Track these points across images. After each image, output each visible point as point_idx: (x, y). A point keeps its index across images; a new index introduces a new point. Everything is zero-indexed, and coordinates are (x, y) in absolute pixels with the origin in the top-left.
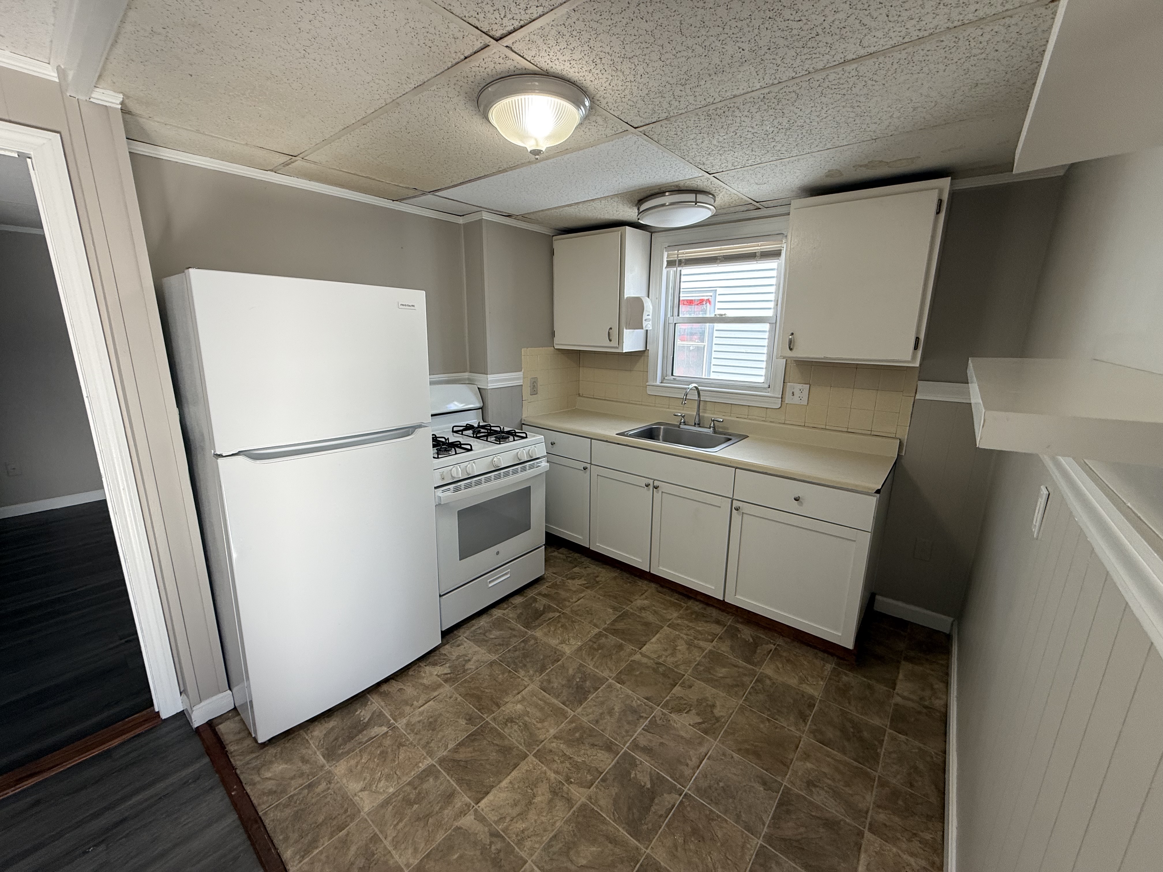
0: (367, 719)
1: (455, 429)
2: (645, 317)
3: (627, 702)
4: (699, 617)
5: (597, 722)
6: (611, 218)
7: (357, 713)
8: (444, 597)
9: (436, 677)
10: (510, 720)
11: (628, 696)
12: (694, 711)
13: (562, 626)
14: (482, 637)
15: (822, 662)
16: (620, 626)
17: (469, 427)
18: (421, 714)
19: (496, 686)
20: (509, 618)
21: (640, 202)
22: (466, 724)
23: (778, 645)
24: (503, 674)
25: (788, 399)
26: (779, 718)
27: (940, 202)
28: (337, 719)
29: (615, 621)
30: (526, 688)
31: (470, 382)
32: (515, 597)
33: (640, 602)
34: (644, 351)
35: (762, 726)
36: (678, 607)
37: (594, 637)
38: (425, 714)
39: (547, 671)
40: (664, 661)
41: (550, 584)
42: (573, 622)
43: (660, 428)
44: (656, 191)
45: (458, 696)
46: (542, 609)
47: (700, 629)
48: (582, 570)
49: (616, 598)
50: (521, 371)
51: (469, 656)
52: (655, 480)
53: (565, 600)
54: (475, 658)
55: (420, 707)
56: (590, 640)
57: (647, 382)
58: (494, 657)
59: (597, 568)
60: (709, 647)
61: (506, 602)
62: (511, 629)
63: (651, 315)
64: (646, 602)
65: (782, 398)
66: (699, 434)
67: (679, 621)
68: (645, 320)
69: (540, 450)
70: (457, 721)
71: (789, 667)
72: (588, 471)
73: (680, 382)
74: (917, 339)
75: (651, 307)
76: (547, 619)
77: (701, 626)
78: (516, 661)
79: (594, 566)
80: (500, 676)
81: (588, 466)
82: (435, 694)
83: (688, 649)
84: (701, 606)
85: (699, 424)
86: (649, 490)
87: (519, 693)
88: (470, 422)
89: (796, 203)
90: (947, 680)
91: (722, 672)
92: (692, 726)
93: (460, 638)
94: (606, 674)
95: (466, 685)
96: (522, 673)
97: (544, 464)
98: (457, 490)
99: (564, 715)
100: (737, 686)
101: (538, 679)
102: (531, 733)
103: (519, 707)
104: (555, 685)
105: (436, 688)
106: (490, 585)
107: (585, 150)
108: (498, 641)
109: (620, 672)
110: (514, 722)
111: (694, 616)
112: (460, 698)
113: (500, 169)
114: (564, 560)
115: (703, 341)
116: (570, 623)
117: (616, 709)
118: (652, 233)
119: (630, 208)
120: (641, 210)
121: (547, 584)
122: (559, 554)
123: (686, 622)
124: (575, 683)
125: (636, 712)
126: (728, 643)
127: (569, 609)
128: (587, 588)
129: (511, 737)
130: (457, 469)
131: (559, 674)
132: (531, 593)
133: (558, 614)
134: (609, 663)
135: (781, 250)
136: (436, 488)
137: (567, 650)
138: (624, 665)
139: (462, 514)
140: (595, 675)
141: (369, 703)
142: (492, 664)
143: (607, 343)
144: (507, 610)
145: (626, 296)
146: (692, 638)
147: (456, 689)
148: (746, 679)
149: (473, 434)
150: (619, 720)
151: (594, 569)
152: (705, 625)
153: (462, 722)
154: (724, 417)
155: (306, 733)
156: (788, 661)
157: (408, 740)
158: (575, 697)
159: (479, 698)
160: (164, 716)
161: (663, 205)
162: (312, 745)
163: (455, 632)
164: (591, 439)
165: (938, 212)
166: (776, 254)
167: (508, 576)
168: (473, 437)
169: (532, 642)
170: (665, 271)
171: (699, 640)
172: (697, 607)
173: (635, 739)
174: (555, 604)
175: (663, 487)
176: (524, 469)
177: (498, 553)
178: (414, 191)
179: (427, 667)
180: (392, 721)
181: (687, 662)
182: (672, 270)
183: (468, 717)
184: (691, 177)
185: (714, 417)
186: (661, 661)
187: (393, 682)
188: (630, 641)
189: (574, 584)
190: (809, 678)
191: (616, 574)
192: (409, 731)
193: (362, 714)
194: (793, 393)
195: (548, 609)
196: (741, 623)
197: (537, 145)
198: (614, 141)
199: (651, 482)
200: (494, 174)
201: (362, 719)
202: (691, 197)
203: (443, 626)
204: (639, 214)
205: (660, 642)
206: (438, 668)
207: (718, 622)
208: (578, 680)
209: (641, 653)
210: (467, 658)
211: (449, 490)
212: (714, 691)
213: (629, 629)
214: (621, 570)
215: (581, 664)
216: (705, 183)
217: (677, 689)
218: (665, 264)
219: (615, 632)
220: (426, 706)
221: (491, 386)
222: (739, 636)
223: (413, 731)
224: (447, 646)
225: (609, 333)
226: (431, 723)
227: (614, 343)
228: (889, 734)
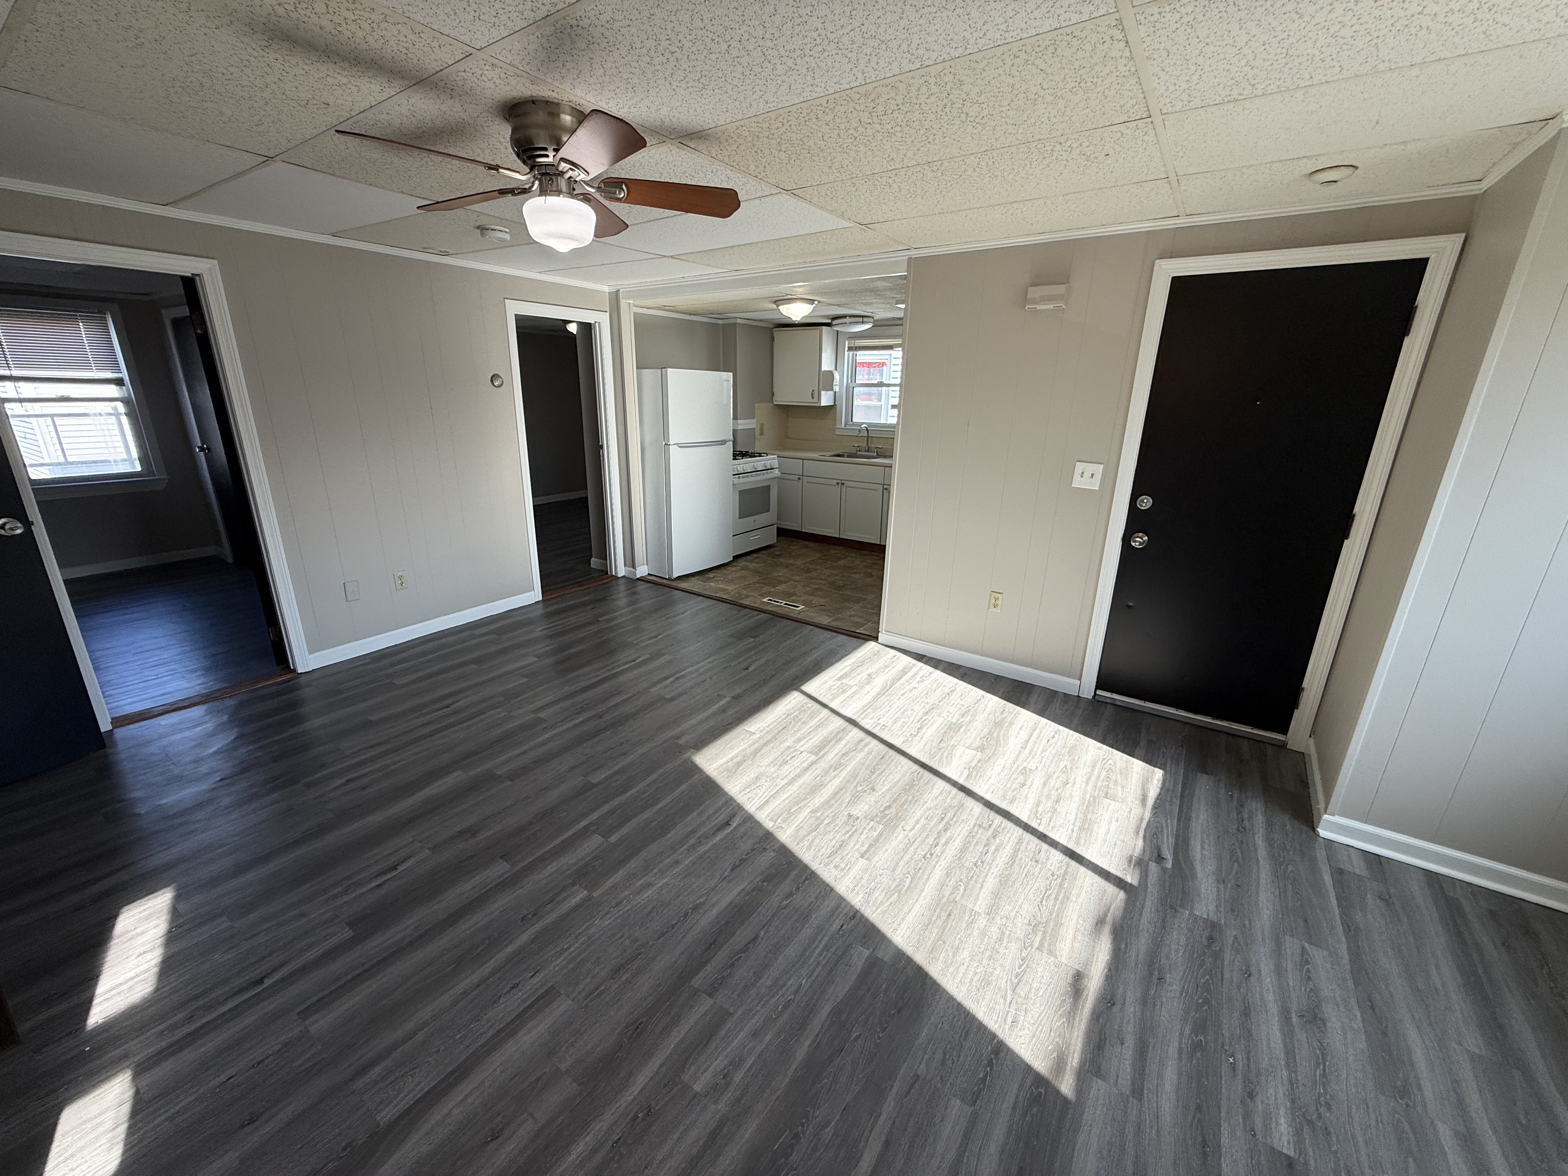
32: (762, 550)
34: (834, 406)
43: (846, 451)
44: (844, 315)
50: (754, 418)
57: (836, 426)
61: (758, 552)
63: (838, 382)
68: (835, 385)
69: (774, 464)
72: (802, 479)
73: (857, 426)
75: (838, 377)
85: (868, 451)
86: (838, 486)
97: (776, 473)
115: (880, 401)
121: (779, 548)
128: (802, 548)
132: (771, 550)
143: (811, 400)
145: (822, 370)
154: (883, 446)
161: (845, 323)
164: (802, 459)
170: (846, 353)
175: (847, 483)
177: (757, 521)
182: (851, 353)
185: (877, 446)
189: (794, 550)
199: (840, 481)
218: (847, 349)
221: (739, 428)
225: (812, 394)
227: (815, 400)
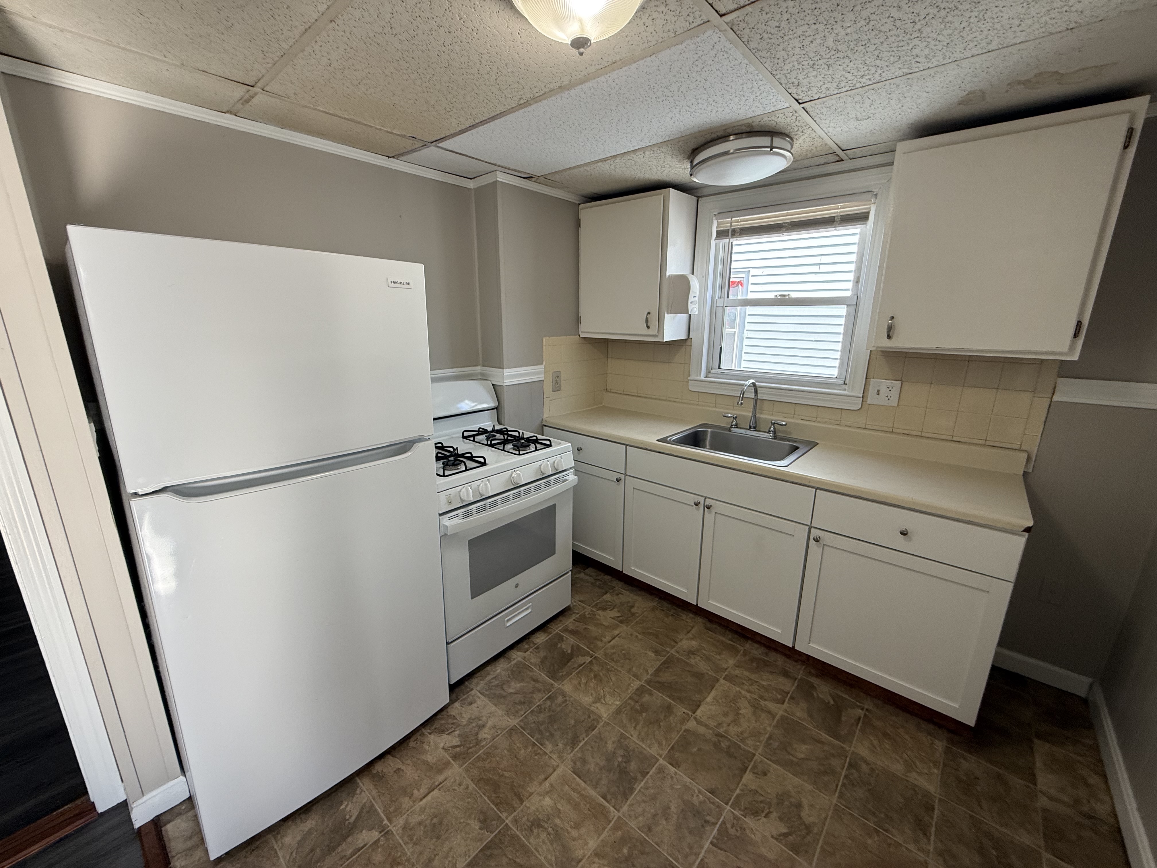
0: (354, 818)
1: (466, 434)
2: (691, 299)
3: (686, 798)
4: (760, 665)
5: (650, 829)
6: (653, 177)
7: (342, 807)
8: (452, 644)
9: (443, 752)
10: (536, 824)
11: (686, 788)
12: (775, 814)
13: (595, 676)
14: (499, 691)
15: (929, 737)
16: (666, 677)
17: (482, 432)
18: (423, 810)
19: (517, 766)
20: (531, 663)
21: (695, 151)
22: (480, 828)
23: (867, 710)
24: (526, 747)
25: (871, 399)
26: (890, 828)
27: (1131, 132)
28: (317, 817)
29: (658, 670)
30: (554, 771)
31: (483, 377)
32: (537, 635)
33: (686, 643)
34: (686, 339)
35: (869, 841)
36: (733, 650)
37: (635, 693)
38: (427, 810)
39: (581, 744)
40: (726, 732)
41: (578, 616)
42: (608, 670)
43: (706, 431)
44: (719, 134)
45: (469, 782)
46: (569, 651)
47: (765, 683)
48: (615, 597)
49: (656, 636)
50: (541, 364)
51: (484, 718)
52: (706, 498)
53: (596, 638)
54: (490, 723)
55: (421, 800)
56: (630, 698)
57: (689, 376)
58: (513, 722)
59: (631, 595)
60: (779, 710)
61: (527, 641)
62: (534, 680)
63: (697, 295)
64: (694, 643)
65: (863, 397)
66: (755, 439)
67: (737, 672)
68: (691, 303)
69: (567, 461)
70: (468, 824)
71: (887, 745)
72: (622, 483)
73: (728, 377)
74: (1079, 324)
75: (698, 287)
76: (576, 666)
77: (767, 679)
78: (542, 728)
79: (627, 593)
80: (522, 752)
81: (622, 477)
82: (441, 778)
83: (754, 713)
84: (762, 649)
85: (755, 428)
86: (698, 509)
87: (546, 779)
88: (482, 425)
89: (902, 147)
90: (1104, 771)
91: (802, 750)
92: (776, 839)
93: (473, 692)
94: (654, 751)
95: (480, 764)
96: (549, 747)
97: (572, 478)
98: (467, 515)
99: (605, 815)
100: (825, 773)
101: (569, 756)
102: (564, 847)
103: (548, 801)
104: (592, 767)
105: (443, 769)
106: (508, 625)
107: (641, 62)
108: (519, 698)
109: (672, 748)
110: (542, 826)
111: (754, 664)
112: (472, 786)
113: (522, 102)
114: (592, 584)
116: (604, 672)
117: (673, 809)
118: (698, 198)
119: (680, 161)
120: (695, 163)
121: (574, 617)
122: (588, 575)
123: (746, 673)
124: (616, 764)
125: (699, 812)
126: (803, 705)
127: (602, 652)
128: (621, 622)
129: (538, 852)
130: (467, 491)
131: (596, 749)
132: (556, 629)
133: (590, 659)
134: (657, 733)
135: (868, 213)
136: (440, 515)
137: (604, 712)
138: (675, 737)
139: (472, 543)
140: (641, 753)
141: (358, 792)
142: (512, 731)
143: (645, 331)
144: (528, 653)
145: (668, 274)
146: (756, 697)
147: (467, 770)
148: (835, 763)
149: (487, 440)
150: (678, 827)
151: (628, 596)
152: (771, 677)
153: (475, 825)
154: (786, 419)
155: (275, 838)
156: (885, 735)
157: (405, 854)
158: (618, 787)
159: (496, 786)
160: (101, 807)
161: (726, 153)
162: (281, 859)
163: (467, 683)
164: (627, 445)
165: (1126, 147)
166: (863, 217)
167: (529, 611)
168: (487, 445)
169: (560, 699)
170: (713, 243)
171: (765, 700)
172: (757, 651)
173: (702, 860)
174: (585, 644)
175: (718, 507)
176: (548, 485)
177: (517, 586)
178: (411, 142)
179: (432, 737)
180: (386, 822)
181: (756, 734)
182: (723, 242)
183: (482, 817)
184: (773, 109)
185: (773, 418)
186: (721, 731)
187: (390, 759)
188: (680, 700)
189: (607, 617)
190: (918, 763)
191: (655, 604)
192: (406, 839)
193: (348, 809)
194: (878, 391)
195: (576, 651)
196: (817, 676)
197: (582, 29)
198: (684, 44)
199: (701, 500)
200: (512, 110)
201: (348, 817)
202: (765, 141)
203: (451, 676)
204: (692, 167)
205: (718, 702)
206: (445, 736)
207: (785, 674)
208: (620, 759)
209: (695, 718)
210: (480, 723)
211: (457, 516)
212: (797, 781)
213: (677, 682)
214: (660, 598)
215: (622, 734)
216: (788, 120)
217: (748, 777)
218: (714, 234)
219: (662, 686)
220: (429, 797)
221: (507, 382)
222: (815, 694)
223: (412, 840)
224: (457, 704)
225: (647, 318)
226: (434, 825)
227: (653, 331)
228: (1047, 860)
